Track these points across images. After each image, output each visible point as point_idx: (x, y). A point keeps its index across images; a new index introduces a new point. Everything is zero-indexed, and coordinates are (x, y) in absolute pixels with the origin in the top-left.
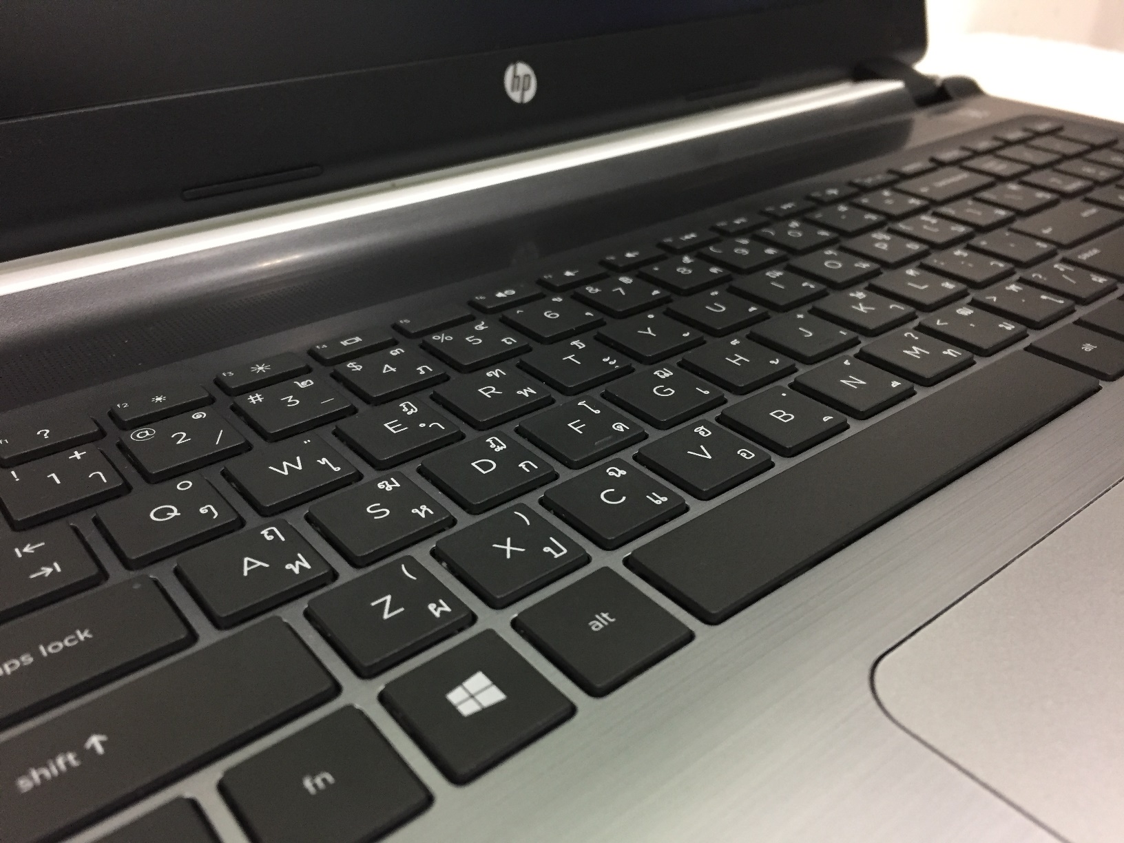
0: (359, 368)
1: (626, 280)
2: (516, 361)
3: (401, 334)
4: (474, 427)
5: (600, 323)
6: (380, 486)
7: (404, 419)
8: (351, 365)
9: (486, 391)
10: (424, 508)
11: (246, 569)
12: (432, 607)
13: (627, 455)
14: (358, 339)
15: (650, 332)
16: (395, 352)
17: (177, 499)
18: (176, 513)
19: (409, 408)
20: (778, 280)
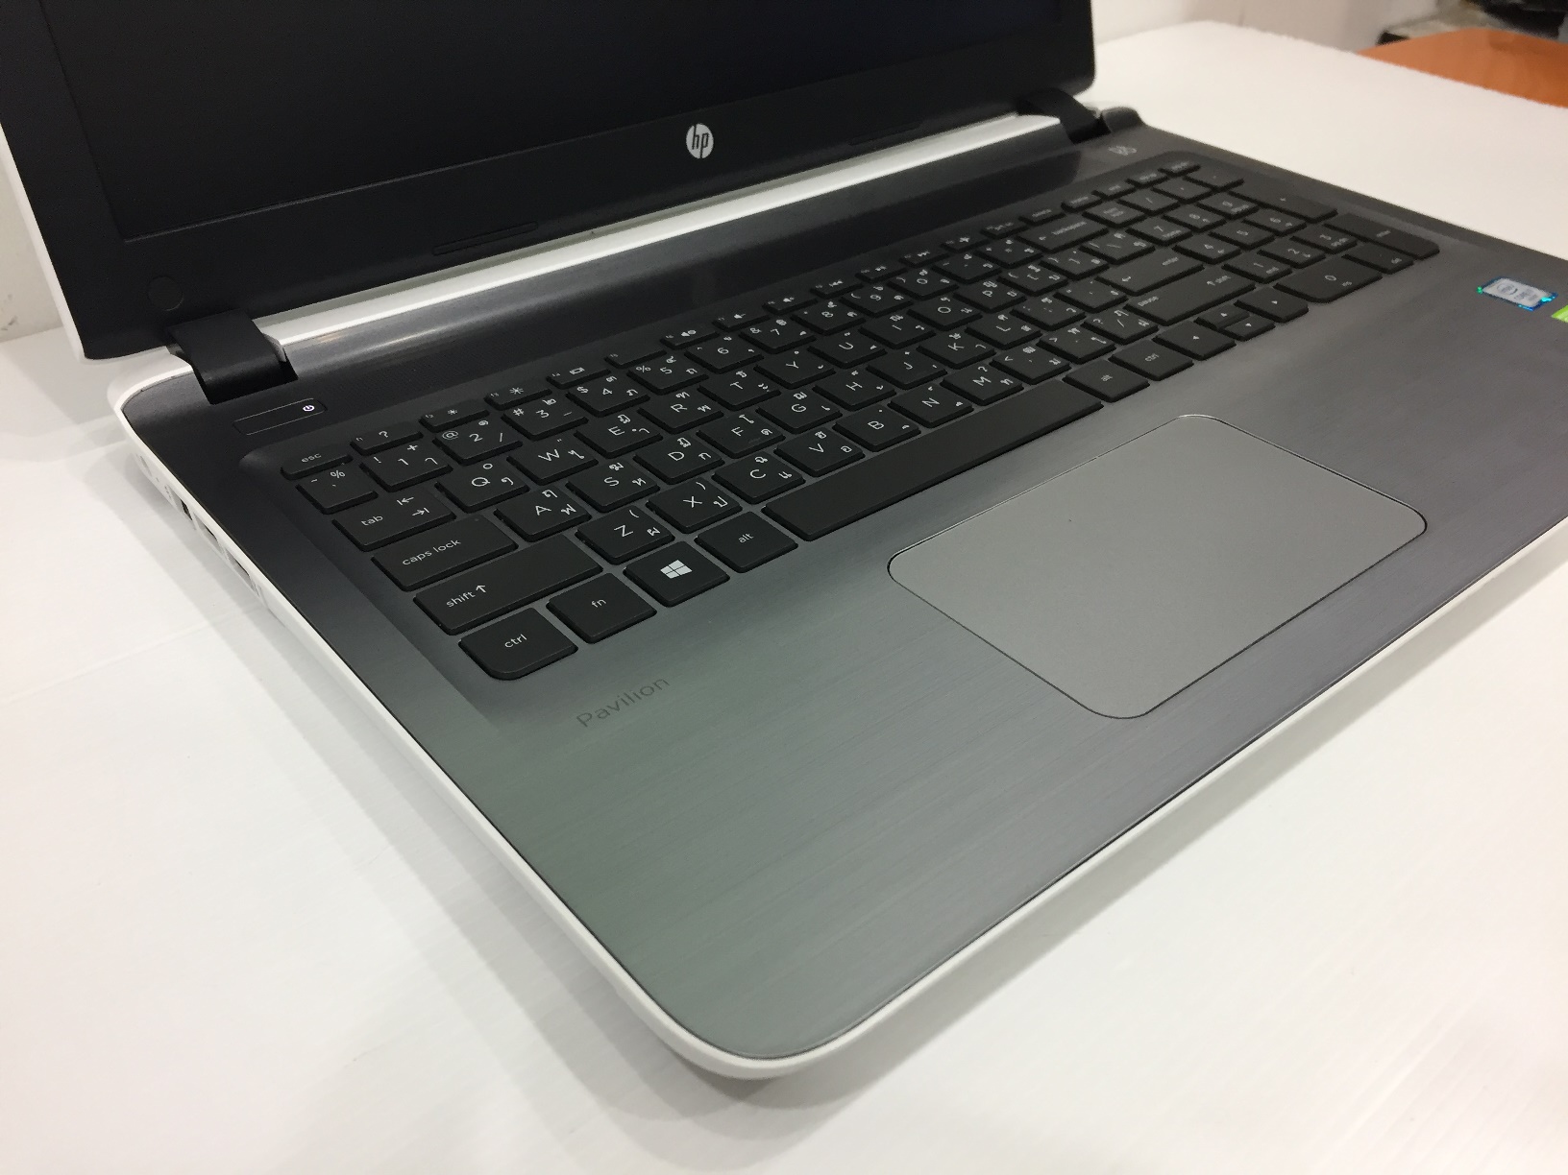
0: (586, 391)
1: (781, 322)
2: (697, 386)
3: (612, 366)
4: (669, 432)
5: (759, 358)
6: (611, 467)
7: (622, 426)
8: (579, 388)
9: (676, 407)
10: (640, 480)
11: (538, 512)
12: (649, 531)
13: (770, 450)
14: (581, 370)
15: (795, 365)
16: (610, 379)
17: (486, 474)
18: (487, 482)
19: (625, 419)
20: (899, 323)
